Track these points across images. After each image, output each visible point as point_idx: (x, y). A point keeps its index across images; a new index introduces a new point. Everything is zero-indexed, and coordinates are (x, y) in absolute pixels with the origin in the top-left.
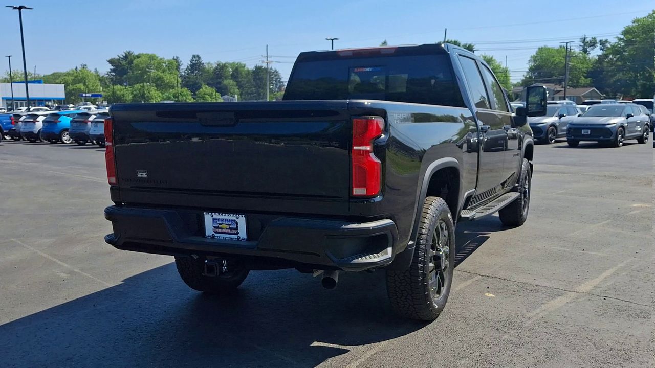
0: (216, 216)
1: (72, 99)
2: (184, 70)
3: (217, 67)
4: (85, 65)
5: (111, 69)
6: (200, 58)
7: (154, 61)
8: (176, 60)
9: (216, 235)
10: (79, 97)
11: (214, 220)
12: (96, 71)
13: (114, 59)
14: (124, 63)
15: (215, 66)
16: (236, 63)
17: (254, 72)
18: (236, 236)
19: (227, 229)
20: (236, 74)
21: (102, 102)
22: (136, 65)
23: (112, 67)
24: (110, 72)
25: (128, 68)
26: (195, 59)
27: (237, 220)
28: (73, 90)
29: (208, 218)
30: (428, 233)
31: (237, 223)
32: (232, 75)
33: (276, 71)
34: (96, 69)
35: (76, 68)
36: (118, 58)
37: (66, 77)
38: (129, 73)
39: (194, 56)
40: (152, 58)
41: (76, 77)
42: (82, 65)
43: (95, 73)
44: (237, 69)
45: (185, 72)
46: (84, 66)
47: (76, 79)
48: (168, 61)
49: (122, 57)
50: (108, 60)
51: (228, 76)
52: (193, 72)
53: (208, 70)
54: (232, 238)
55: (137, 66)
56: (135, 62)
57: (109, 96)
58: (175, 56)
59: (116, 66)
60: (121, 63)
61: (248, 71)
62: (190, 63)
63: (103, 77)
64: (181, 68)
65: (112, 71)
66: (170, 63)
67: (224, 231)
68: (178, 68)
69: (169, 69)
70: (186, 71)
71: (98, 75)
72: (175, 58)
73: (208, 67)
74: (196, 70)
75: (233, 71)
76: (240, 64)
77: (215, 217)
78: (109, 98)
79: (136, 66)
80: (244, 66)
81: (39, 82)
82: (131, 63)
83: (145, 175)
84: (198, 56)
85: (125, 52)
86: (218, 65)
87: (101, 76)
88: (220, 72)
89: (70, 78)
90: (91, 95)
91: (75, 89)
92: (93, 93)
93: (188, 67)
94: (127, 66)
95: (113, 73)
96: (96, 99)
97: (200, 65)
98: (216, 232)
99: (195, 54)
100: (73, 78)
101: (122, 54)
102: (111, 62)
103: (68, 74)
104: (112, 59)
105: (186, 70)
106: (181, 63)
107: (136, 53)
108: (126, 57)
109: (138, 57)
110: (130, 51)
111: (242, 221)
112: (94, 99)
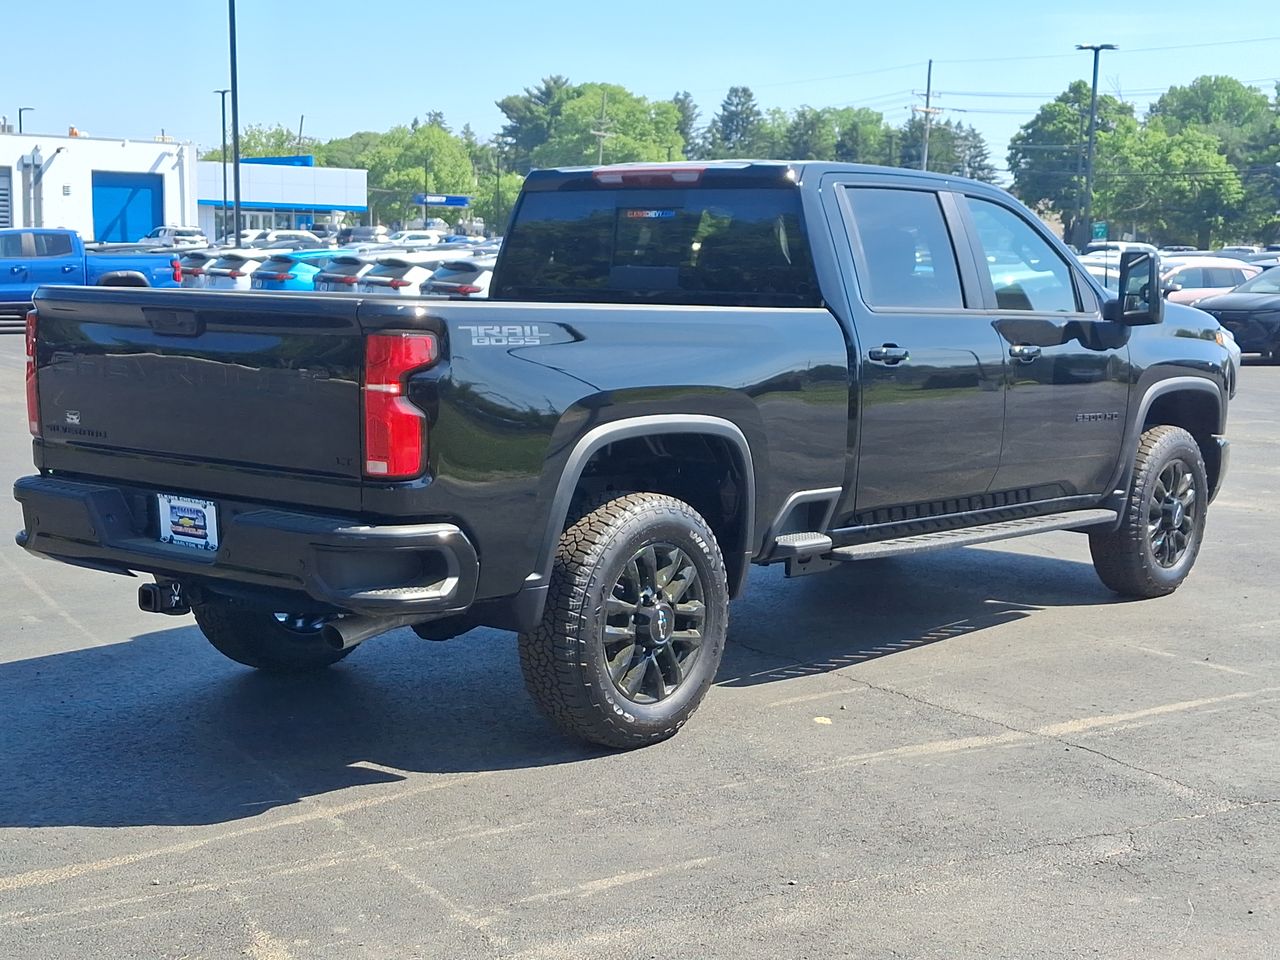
0: (176, 502)
1: (392, 209)
2: (702, 131)
3: (797, 124)
4: (439, 115)
5: (505, 128)
6: (750, 95)
7: (617, 105)
8: (683, 105)
9: (176, 537)
10: (411, 205)
11: (172, 508)
12: (467, 132)
13: (516, 97)
14: (540, 110)
15: (792, 118)
16: (856, 109)
17: (904, 137)
18: (203, 542)
19: (191, 527)
20: (849, 144)
21: (471, 220)
22: (568, 116)
23: (508, 123)
24: (503, 135)
25: (549, 124)
26: (735, 101)
27: (203, 510)
28: (398, 184)
29: (164, 503)
30: (598, 563)
31: (204, 516)
32: (840, 146)
33: (973, 134)
34: (467, 127)
35: (416, 122)
36: (526, 94)
37: (384, 150)
38: (550, 140)
39: (734, 91)
40: (613, 95)
41: (409, 147)
42: (430, 115)
43: (461, 136)
44: (854, 127)
45: (705, 138)
46: (436, 119)
47: (408, 153)
48: (658, 106)
49: (536, 92)
50: (499, 101)
51: (826, 149)
52: (727, 138)
53: (772, 134)
54: (197, 545)
55: (572, 118)
56: (567, 108)
57: (486, 203)
58: (682, 93)
59: (521, 120)
60: (531, 112)
61: (889, 136)
62: (720, 111)
63: (483, 148)
64: (696, 125)
65: (509, 132)
66: (662, 111)
67: (186, 530)
68: (683, 128)
69: (658, 129)
70: (708, 135)
71: (470, 145)
72: (681, 97)
73: (774, 120)
74: (736, 131)
75: (844, 134)
76: (867, 112)
77: (174, 503)
78: (485, 209)
79: (567, 120)
80: (879, 120)
81: (305, 162)
82: (556, 111)
83: (77, 421)
84: (745, 91)
85: (547, 78)
86: (802, 115)
87: (480, 144)
88: (805, 138)
89: (391, 153)
90: (444, 199)
91: (405, 182)
92: (451, 195)
93: (714, 122)
94: (548, 118)
95: (509, 140)
96: (459, 211)
97: (748, 118)
98: (176, 533)
99: (736, 86)
100: (400, 150)
101: (536, 85)
102: (506, 107)
103: (389, 140)
104: (510, 98)
105: (709, 131)
106: (697, 111)
107: (576, 83)
108: (547, 95)
109: (579, 93)
110: (559, 78)
111: (210, 511)
112: (453, 212)
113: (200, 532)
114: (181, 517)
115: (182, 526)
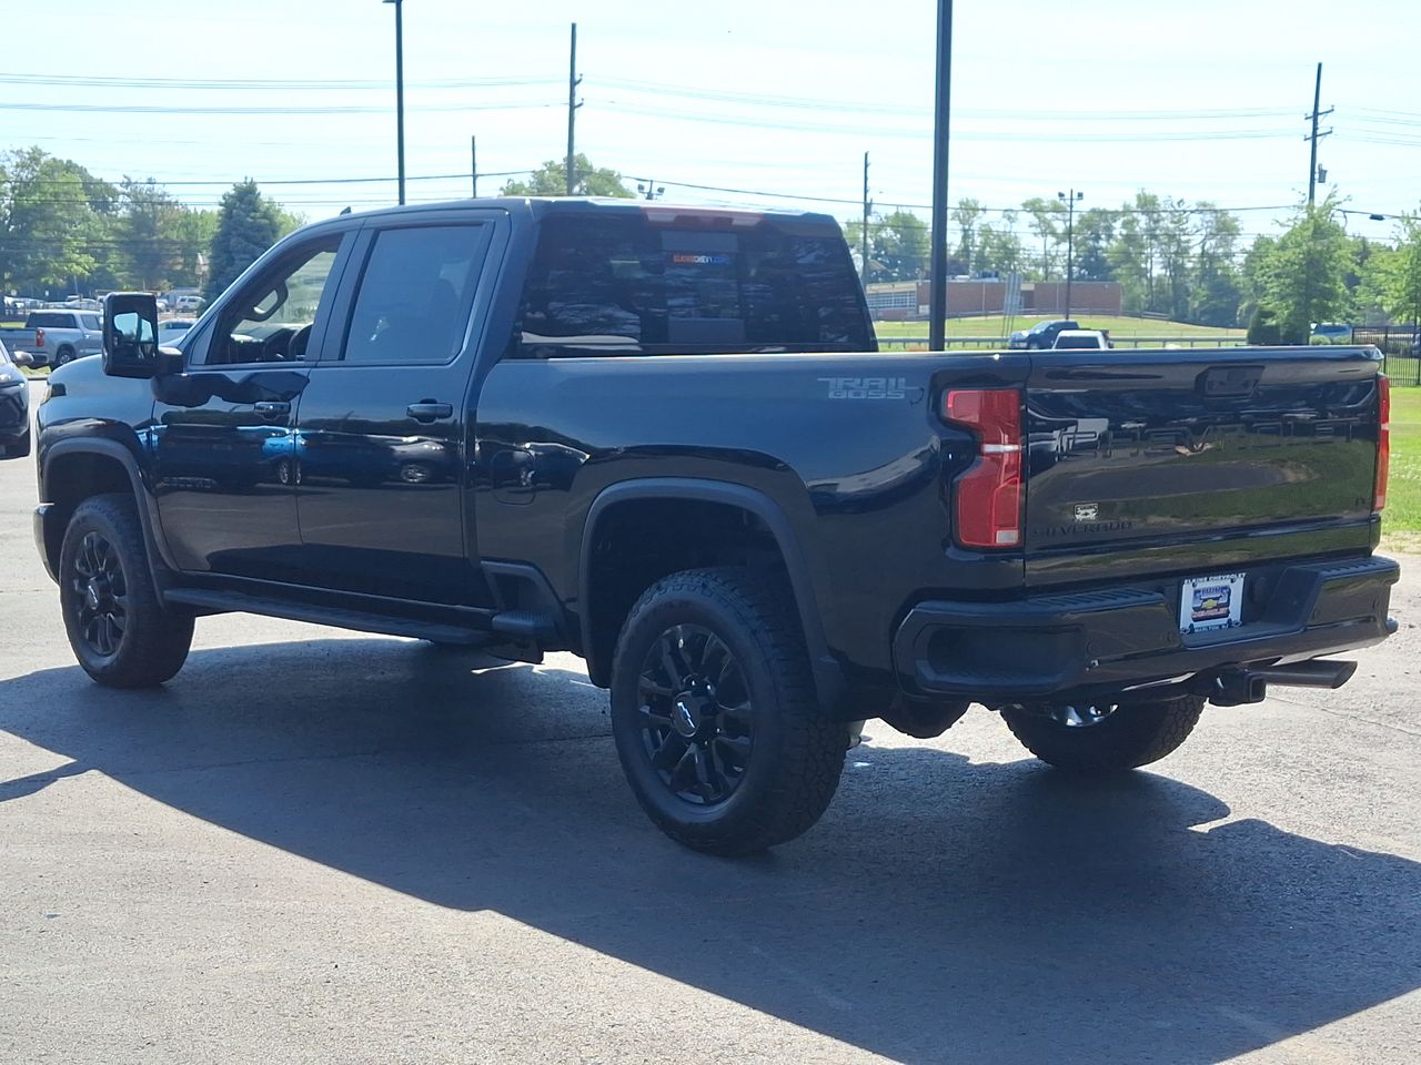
9: (1196, 625)
11: (1196, 592)
18: (1224, 621)
19: (1214, 608)
27: (1230, 586)
29: (1188, 591)
31: (1229, 592)
54: (1220, 626)
67: (1209, 613)
77: (1198, 586)
83: (1092, 515)
98: (1197, 620)
111: (1237, 586)
113: (1223, 611)
114: (1205, 600)
115: (1205, 609)
